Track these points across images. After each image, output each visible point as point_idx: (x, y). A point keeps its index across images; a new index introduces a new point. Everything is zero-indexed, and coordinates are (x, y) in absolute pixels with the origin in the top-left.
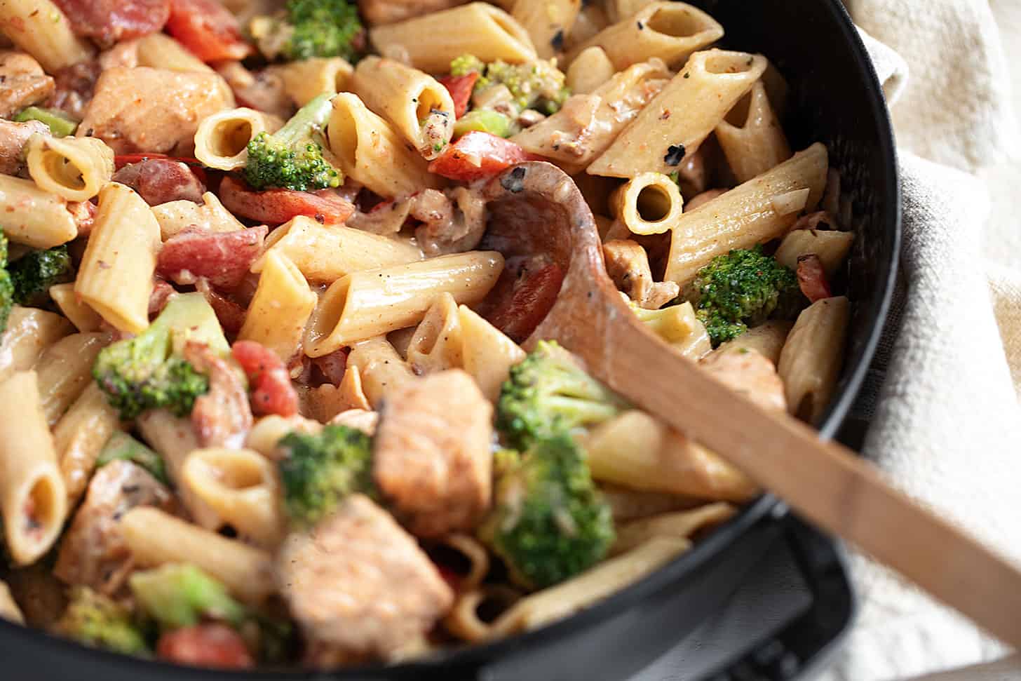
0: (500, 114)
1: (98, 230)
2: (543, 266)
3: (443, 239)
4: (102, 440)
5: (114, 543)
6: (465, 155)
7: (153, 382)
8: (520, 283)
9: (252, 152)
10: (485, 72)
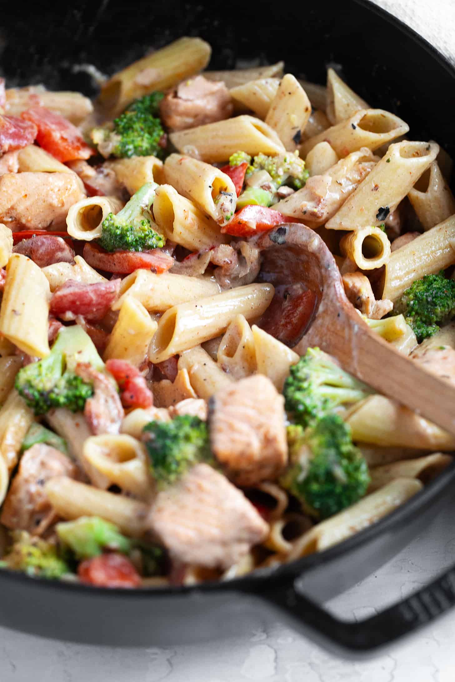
0: (265, 191)
1: (9, 288)
2: (300, 292)
3: (232, 276)
4: (24, 430)
5: (40, 501)
6: (246, 222)
7: (56, 390)
8: (286, 304)
9: (105, 228)
10: (252, 162)
